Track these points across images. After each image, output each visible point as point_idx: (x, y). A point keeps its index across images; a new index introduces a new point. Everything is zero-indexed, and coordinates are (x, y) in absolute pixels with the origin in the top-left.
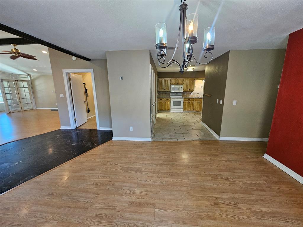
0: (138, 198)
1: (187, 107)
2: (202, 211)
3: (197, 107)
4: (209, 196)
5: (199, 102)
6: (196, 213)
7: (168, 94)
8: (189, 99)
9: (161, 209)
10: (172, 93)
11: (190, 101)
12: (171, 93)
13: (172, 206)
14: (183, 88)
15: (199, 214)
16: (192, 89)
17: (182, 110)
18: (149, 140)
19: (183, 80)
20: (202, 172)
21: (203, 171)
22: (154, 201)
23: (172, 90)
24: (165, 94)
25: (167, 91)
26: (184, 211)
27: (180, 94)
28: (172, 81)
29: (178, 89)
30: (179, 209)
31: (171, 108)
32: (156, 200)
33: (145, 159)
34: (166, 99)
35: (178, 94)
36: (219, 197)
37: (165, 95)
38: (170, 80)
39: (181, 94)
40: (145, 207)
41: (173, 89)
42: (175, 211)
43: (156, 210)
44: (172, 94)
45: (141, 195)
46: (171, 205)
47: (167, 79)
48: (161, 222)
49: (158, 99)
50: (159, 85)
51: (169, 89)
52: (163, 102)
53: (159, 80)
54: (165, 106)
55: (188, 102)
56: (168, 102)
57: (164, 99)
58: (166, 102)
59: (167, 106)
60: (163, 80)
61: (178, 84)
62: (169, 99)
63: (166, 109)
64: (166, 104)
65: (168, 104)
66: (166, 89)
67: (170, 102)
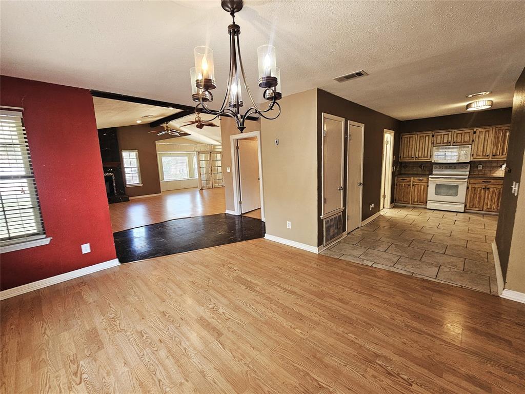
0: (213, 318)
1: (479, 201)
2: (269, 385)
4: (311, 374)
6: (257, 380)
7: (427, 168)
9: (221, 344)
10: (437, 166)
11: (489, 186)
12: (434, 166)
13: (239, 350)
15: (261, 384)
17: (461, 208)
18: (314, 250)
20: (351, 336)
21: (355, 334)
22: (225, 332)
24: (419, 169)
25: (425, 162)
26: (244, 366)
27: (463, 168)
28: (439, 137)
30: (241, 360)
31: (428, 199)
32: (229, 331)
33: (278, 276)
34: (416, 179)
35: (455, 168)
36: (329, 390)
37: (420, 171)
38: (433, 136)
39: (466, 167)
40: (208, 331)
42: (235, 358)
43: (216, 342)
44: (436, 168)
45: (221, 316)
46: (239, 348)
47: (425, 134)
48: (205, 358)
49: (396, 178)
50: (403, 148)
51: (427, 157)
52: (409, 185)
53: (403, 139)
54: (413, 194)
55: (484, 189)
56: (422, 187)
57: (412, 179)
58: (417, 186)
59: (419, 194)
60: (414, 136)
61: (454, 144)
62: (425, 179)
63: (416, 200)
64: (416, 190)
65: (421, 189)
66: (420, 156)
67: (428, 186)
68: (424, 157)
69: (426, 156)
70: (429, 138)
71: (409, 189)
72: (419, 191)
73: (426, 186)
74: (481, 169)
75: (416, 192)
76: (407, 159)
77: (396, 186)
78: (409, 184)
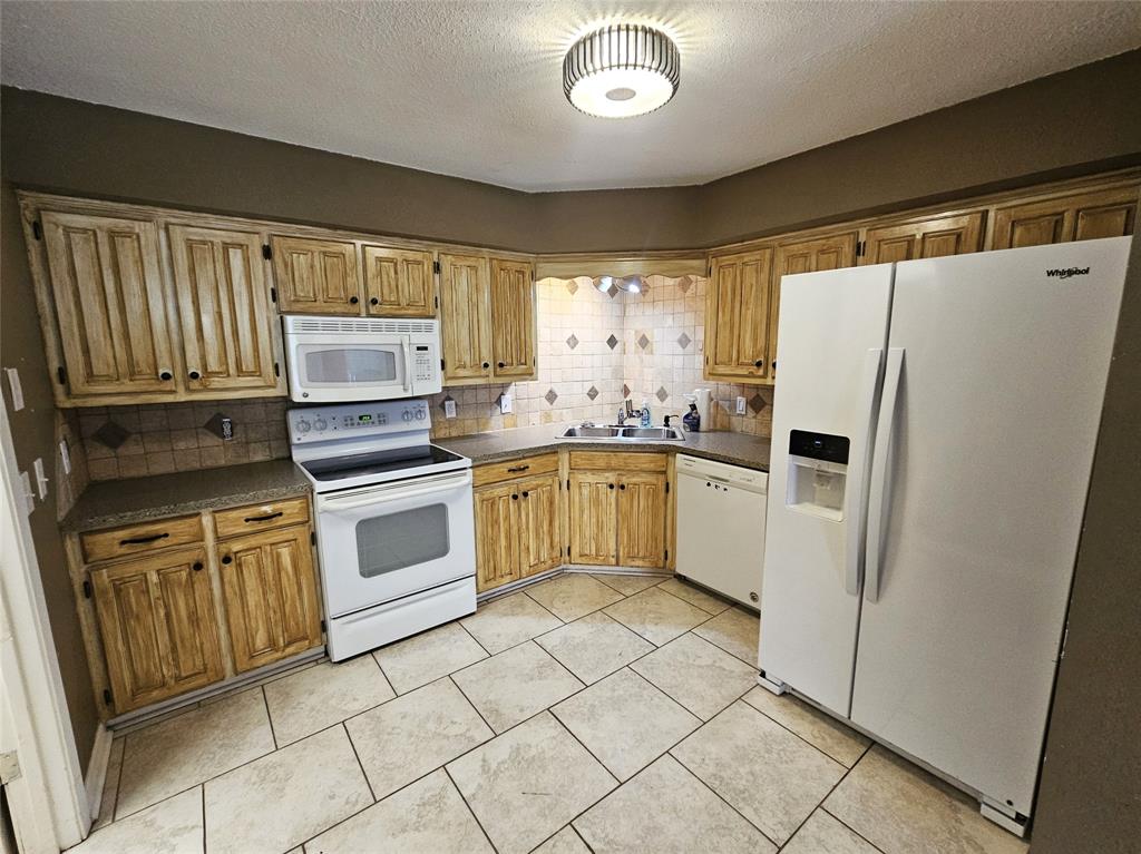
1: (509, 547)
3: (600, 526)
5: (612, 478)
8: (520, 461)
10: (309, 415)
11: (526, 483)
12: (295, 417)
14: (435, 355)
16: (516, 359)
19: (428, 267)
23: (313, 377)
25: (243, 402)
28: (301, 261)
29: (387, 364)
34: (235, 521)
35: (382, 420)
37: (217, 450)
38: (266, 250)
41: (328, 364)
44: (307, 427)
47: (217, 230)
49: (72, 547)
50: (65, 304)
51: (257, 372)
52: (198, 566)
53: (54, 237)
54: (236, 610)
55: (515, 497)
56: (285, 552)
57: (207, 520)
58: (250, 558)
59: (272, 598)
60: (146, 231)
61: (373, 310)
62: (292, 508)
63: (261, 640)
64: (251, 582)
65: (278, 568)
66: (213, 366)
67: (314, 539)
68: (240, 372)
69: (248, 364)
70: (246, 260)
71: (200, 589)
72: (272, 582)
73: (304, 538)
74: (454, 415)
75: (253, 599)
76: (128, 386)
77: (83, 605)
78: (191, 557)
